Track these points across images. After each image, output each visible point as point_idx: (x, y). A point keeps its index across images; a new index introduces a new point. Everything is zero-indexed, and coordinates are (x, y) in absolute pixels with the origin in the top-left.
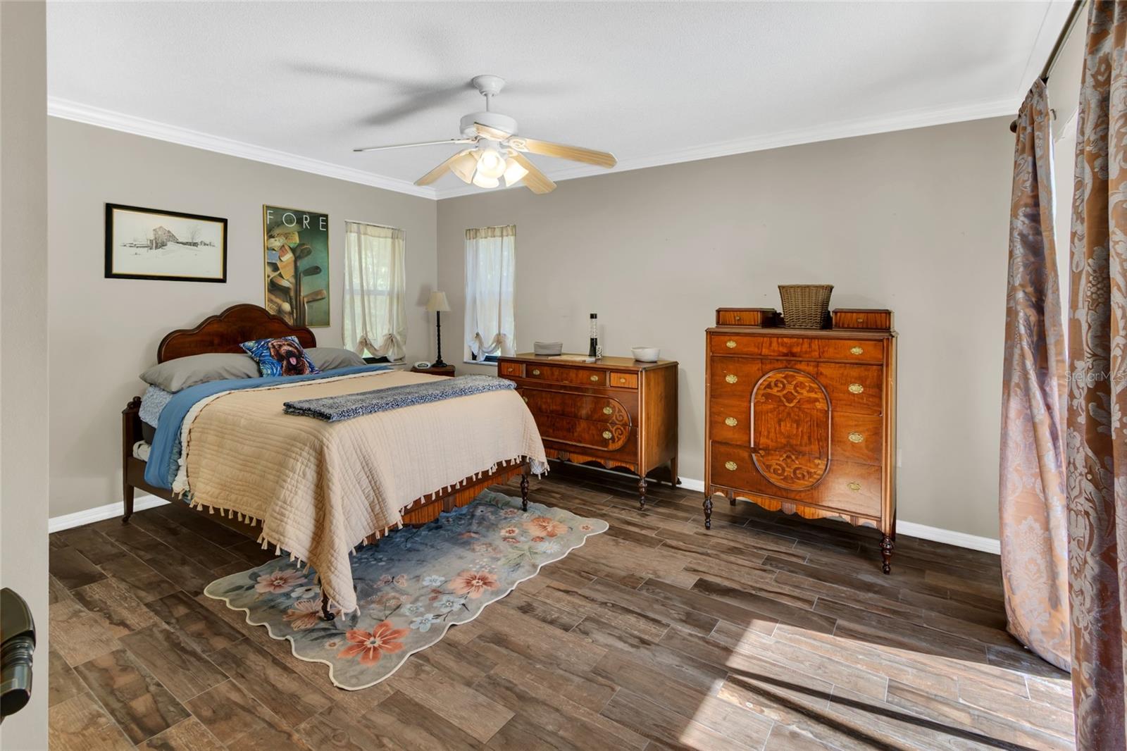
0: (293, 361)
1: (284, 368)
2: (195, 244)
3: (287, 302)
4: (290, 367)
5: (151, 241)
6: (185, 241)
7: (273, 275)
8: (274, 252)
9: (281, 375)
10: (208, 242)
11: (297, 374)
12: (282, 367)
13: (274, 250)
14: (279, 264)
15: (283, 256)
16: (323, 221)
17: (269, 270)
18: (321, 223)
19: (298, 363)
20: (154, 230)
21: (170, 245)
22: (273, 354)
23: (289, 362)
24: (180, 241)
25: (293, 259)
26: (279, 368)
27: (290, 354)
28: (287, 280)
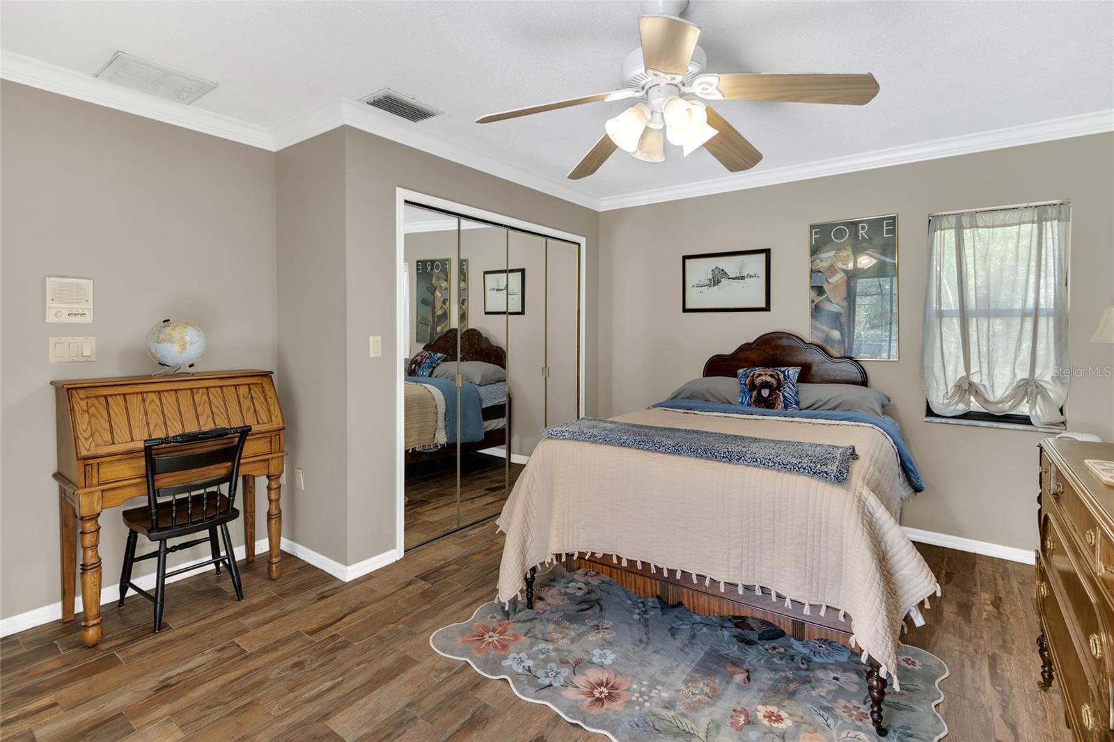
0: (765, 393)
1: (753, 399)
2: (742, 278)
3: (836, 329)
4: (760, 398)
5: (711, 280)
6: (734, 276)
7: (818, 299)
8: (820, 274)
9: (749, 405)
10: (753, 274)
11: (767, 407)
12: (751, 397)
13: (820, 272)
14: (826, 287)
15: (830, 278)
16: (888, 225)
17: (814, 294)
18: (885, 228)
19: (770, 395)
20: (712, 271)
21: (724, 281)
22: (747, 383)
23: (759, 394)
24: (731, 276)
25: (846, 278)
26: (748, 398)
27: (765, 385)
28: (837, 304)
